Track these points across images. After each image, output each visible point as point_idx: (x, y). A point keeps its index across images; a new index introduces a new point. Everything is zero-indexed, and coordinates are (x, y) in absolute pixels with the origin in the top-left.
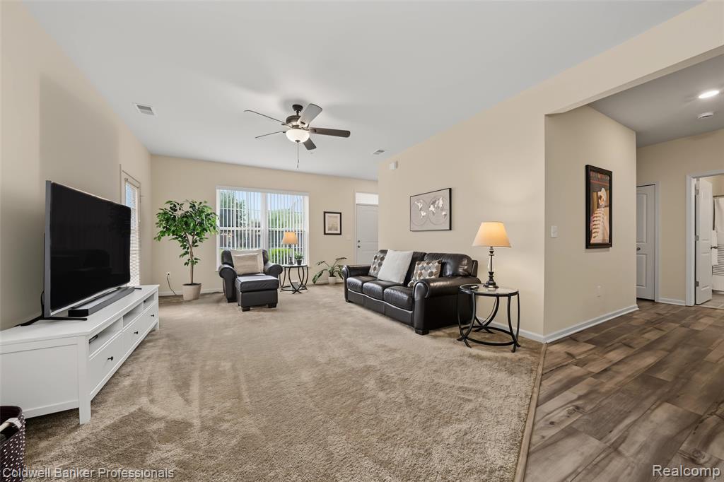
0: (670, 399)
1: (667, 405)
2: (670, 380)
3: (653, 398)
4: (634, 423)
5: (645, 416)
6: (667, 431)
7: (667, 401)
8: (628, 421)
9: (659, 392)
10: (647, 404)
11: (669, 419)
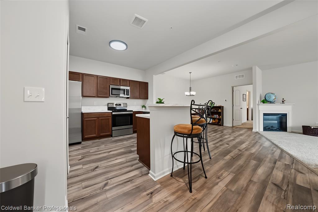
0: (252, 154)
1: (252, 152)
2: (252, 160)
3: (256, 154)
4: (259, 149)
5: (257, 150)
6: (253, 148)
7: (253, 153)
8: (260, 149)
9: (255, 156)
10: (257, 152)
11: (252, 150)
